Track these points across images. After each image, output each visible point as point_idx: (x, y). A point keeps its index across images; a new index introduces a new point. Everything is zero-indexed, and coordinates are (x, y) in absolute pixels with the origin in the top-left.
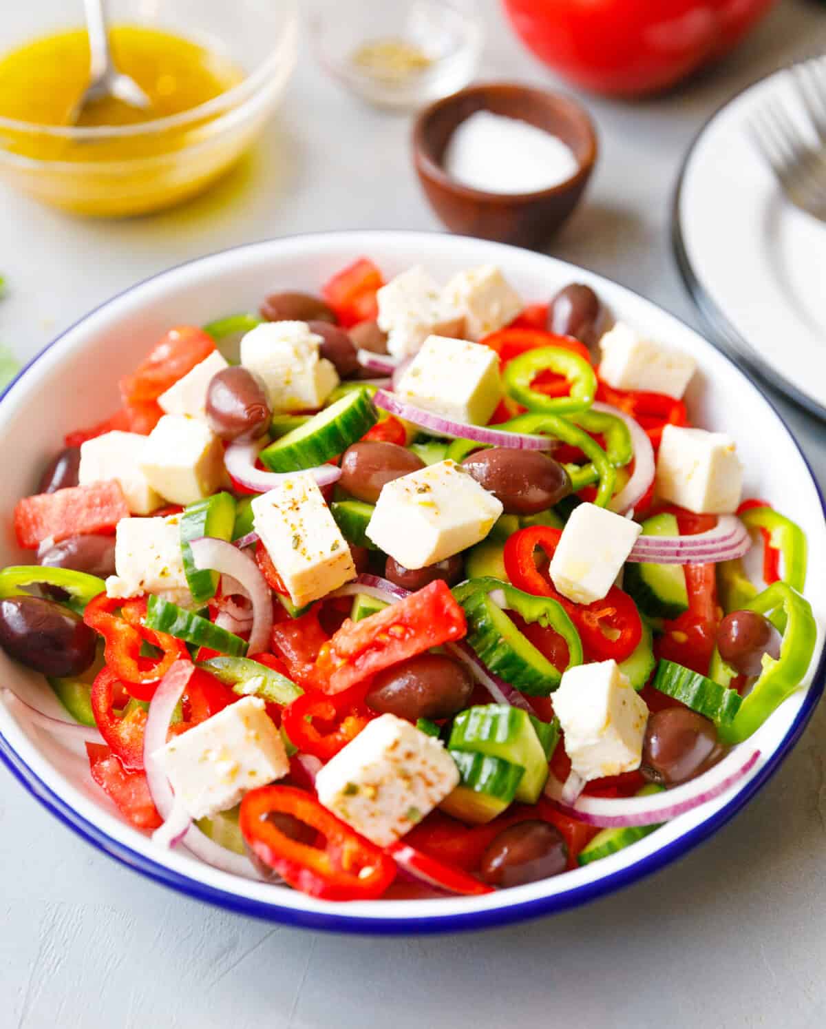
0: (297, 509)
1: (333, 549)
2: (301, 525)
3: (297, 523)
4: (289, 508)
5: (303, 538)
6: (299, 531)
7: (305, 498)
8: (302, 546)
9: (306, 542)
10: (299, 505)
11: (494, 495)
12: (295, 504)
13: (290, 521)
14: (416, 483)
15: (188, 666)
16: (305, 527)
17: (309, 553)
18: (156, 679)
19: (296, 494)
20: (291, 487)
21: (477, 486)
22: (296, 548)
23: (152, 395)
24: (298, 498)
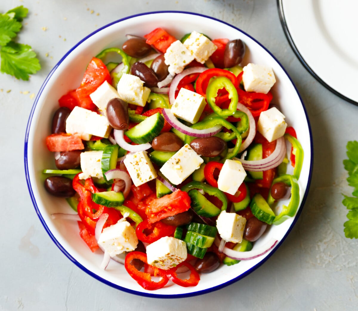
0: (138, 164)
1: (150, 179)
2: (139, 170)
3: (138, 169)
4: (136, 164)
5: (140, 174)
6: (139, 172)
7: (140, 161)
8: (140, 177)
9: (141, 176)
10: (139, 163)
11: (201, 157)
12: (137, 163)
13: (136, 169)
14: (176, 159)
15: (107, 215)
16: (141, 171)
17: (142, 179)
18: (97, 218)
19: (137, 159)
20: (136, 157)
21: (195, 153)
22: (138, 178)
23: (88, 94)
24: (138, 161)
